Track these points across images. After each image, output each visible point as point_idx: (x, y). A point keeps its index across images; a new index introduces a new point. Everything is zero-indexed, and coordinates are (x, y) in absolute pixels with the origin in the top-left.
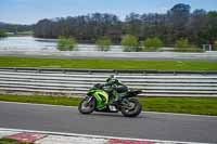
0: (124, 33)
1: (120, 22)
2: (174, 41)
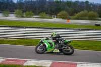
0: (16, 9)
1: (14, 3)
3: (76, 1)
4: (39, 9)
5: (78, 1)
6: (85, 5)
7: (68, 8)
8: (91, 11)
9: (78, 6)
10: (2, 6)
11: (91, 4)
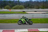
3: (13, 1)
5: (14, 1)
6: (18, 2)
7: (10, 4)
8: (20, 5)
9: (15, 3)
11: (20, 2)
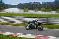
0: (42, 7)
1: (41, 4)
2: (55, 9)
4: (55, 7)
10: (34, 6)
